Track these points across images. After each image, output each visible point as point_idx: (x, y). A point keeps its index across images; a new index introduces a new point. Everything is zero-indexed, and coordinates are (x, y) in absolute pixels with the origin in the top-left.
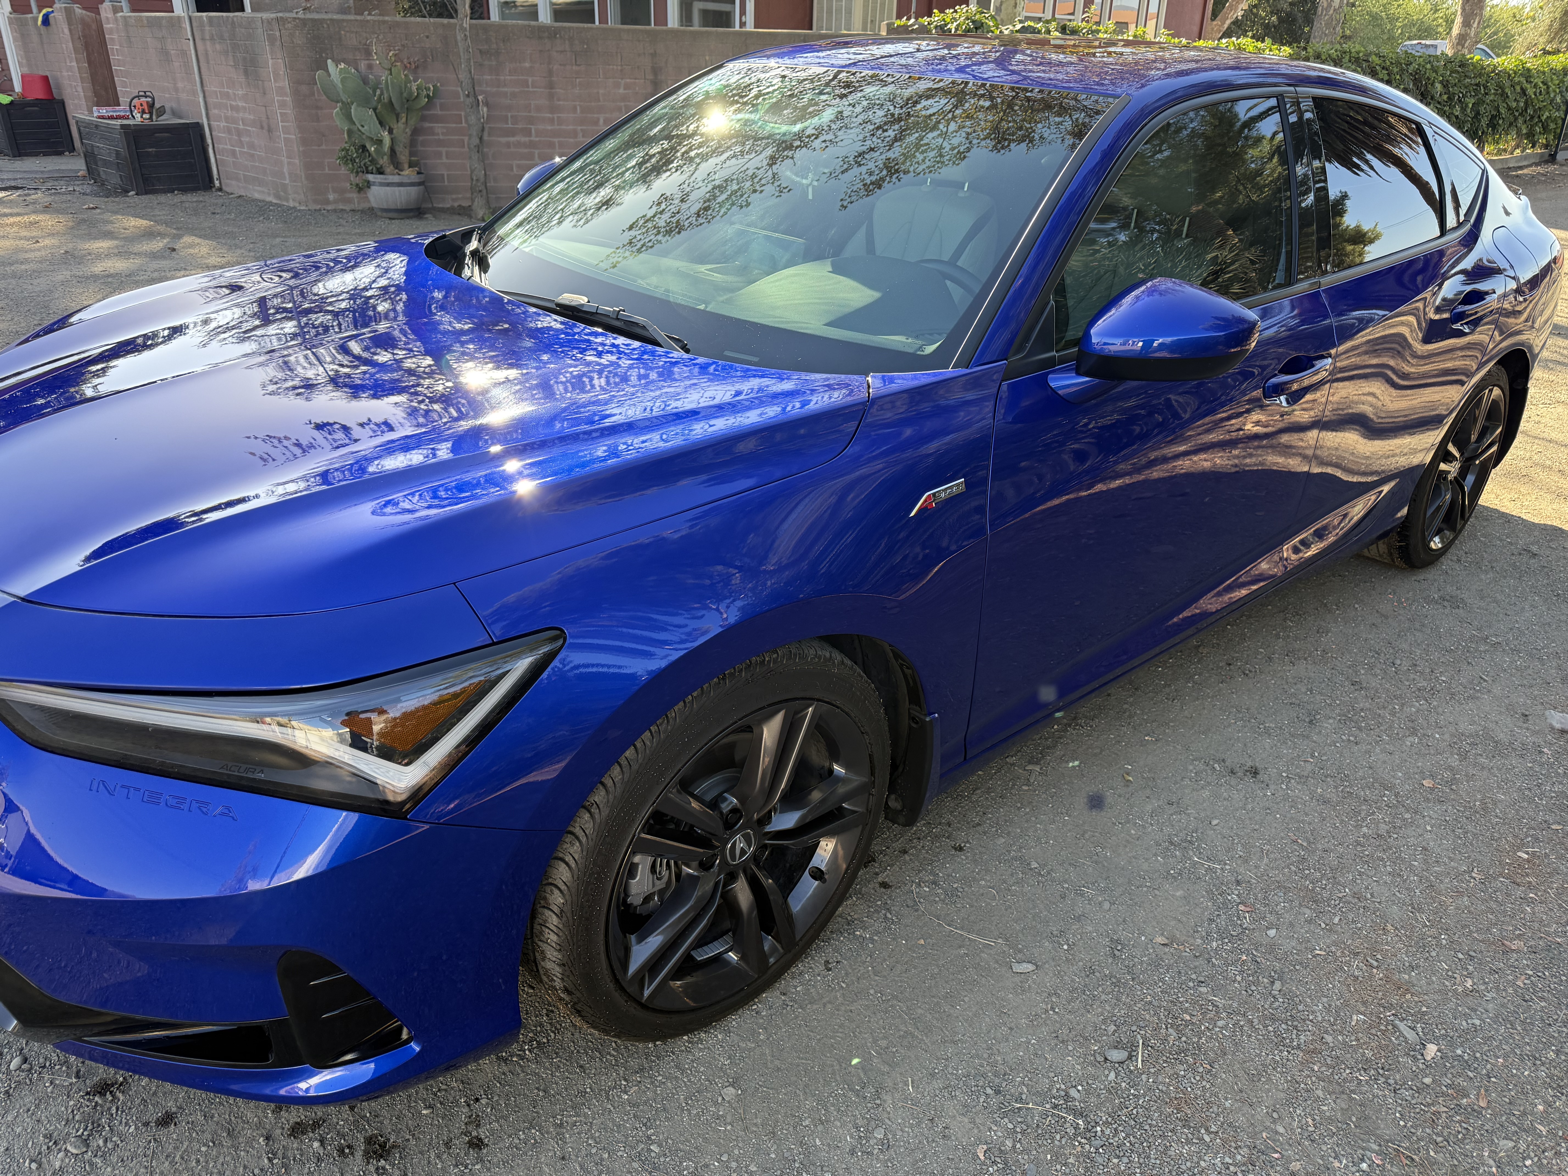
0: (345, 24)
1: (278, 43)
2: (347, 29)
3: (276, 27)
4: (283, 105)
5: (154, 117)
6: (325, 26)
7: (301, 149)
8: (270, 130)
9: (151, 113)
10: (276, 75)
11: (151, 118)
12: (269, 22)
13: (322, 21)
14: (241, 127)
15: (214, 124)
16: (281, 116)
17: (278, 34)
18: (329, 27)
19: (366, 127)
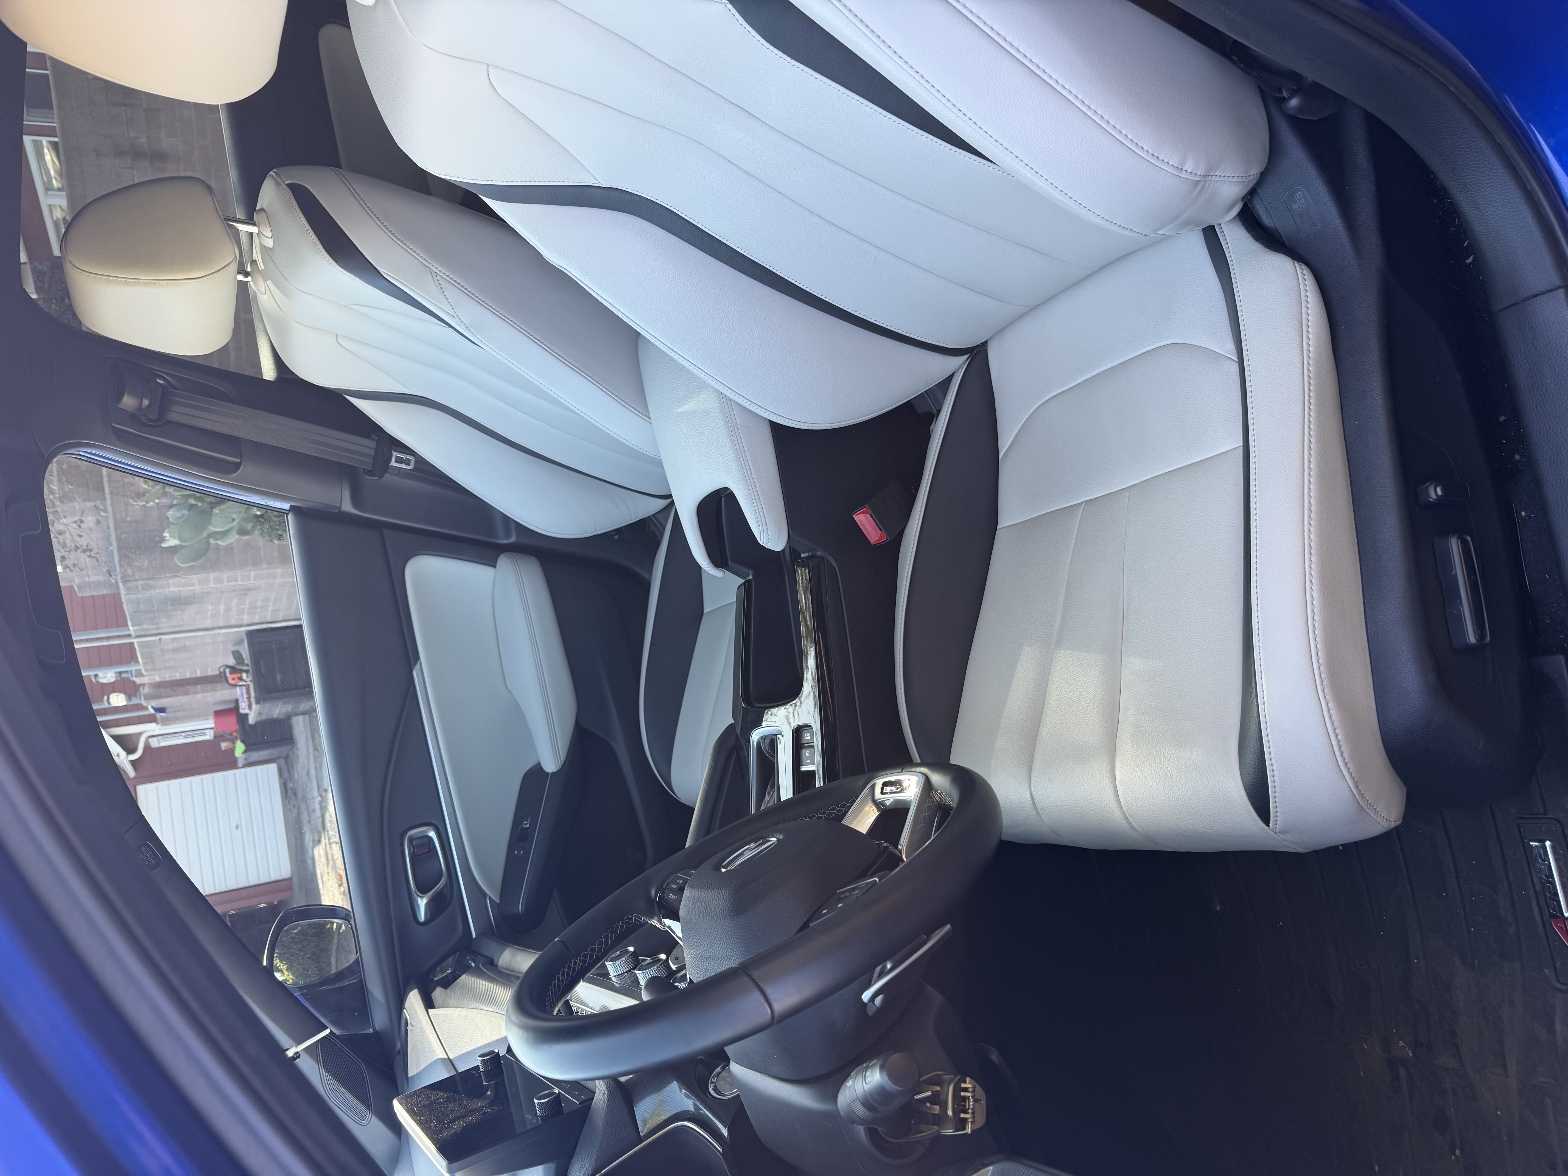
0: (118, 516)
1: (151, 582)
2: (124, 515)
3: (133, 584)
4: (218, 580)
5: (245, 668)
6: (123, 536)
7: (265, 566)
8: (249, 589)
9: (241, 671)
10: (186, 585)
11: (247, 672)
12: (128, 589)
13: (119, 540)
14: (247, 606)
15: (246, 622)
16: (230, 582)
17: (140, 582)
18: (125, 533)
19: (234, 516)
